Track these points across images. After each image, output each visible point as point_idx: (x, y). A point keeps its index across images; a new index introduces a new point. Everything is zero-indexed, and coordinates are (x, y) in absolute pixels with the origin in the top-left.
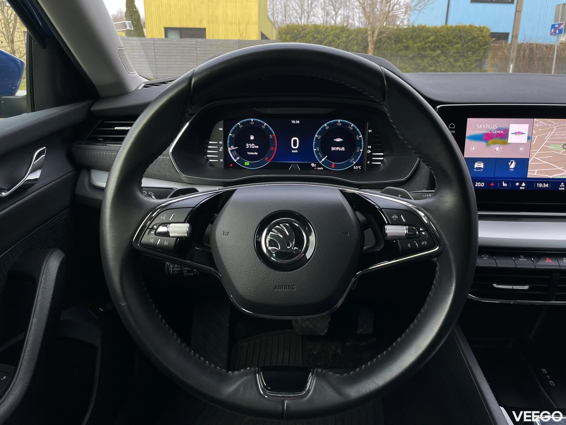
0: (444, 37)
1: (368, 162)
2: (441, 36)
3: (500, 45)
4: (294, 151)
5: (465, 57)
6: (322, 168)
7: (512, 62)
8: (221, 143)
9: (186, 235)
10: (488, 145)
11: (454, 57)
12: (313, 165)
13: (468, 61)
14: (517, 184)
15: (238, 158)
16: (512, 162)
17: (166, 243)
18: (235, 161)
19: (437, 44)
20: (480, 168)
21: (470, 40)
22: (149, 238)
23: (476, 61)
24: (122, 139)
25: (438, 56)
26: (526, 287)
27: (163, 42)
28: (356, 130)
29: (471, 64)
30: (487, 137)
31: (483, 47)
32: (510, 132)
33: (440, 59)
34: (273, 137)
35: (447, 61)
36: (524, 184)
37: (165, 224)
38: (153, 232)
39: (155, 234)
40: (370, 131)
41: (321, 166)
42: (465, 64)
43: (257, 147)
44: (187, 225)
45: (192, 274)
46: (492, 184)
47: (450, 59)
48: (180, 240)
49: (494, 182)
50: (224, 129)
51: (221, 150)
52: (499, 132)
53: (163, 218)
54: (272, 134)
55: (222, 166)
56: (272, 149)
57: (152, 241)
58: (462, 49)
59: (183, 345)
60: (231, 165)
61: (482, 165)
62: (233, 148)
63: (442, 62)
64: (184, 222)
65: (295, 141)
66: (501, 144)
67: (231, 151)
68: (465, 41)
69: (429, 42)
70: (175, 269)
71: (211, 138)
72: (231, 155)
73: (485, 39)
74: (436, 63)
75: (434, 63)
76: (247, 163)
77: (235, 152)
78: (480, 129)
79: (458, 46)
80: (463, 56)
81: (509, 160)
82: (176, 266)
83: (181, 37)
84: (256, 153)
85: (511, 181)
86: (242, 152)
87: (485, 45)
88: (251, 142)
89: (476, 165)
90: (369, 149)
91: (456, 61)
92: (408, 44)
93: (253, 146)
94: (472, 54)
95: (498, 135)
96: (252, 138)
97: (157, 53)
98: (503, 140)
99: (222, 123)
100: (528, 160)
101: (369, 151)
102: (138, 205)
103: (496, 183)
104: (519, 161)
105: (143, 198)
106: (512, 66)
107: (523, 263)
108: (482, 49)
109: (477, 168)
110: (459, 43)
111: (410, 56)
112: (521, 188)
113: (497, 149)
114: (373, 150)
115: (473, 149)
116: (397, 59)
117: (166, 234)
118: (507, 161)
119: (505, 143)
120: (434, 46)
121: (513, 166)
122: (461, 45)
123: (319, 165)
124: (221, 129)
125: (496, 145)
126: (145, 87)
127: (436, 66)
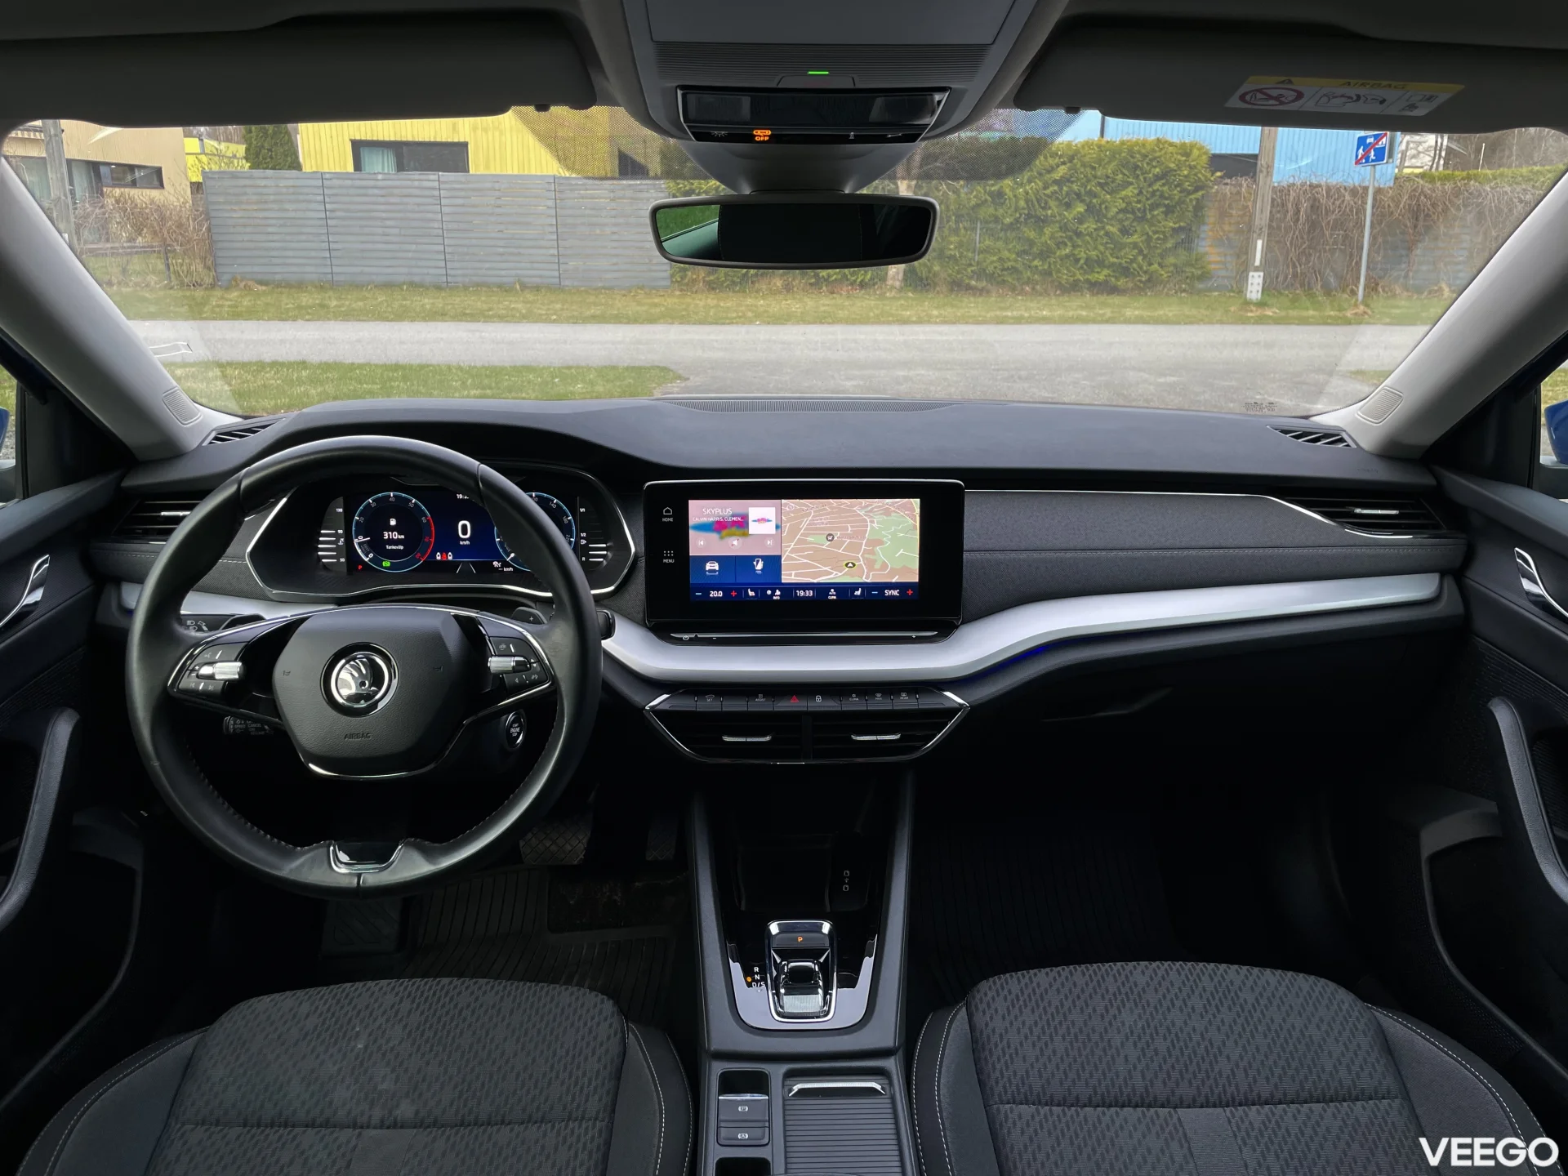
0: (1094, 168)
1: (584, 559)
2: (1084, 165)
3: (1234, 190)
4: (465, 543)
5: (1147, 220)
6: (511, 569)
7: (1259, 235)
8: (340, 531)
9: (237, 677)
10: (722, 538)
11: (1121, 221)
12: (496, 564)
13: (1156, 232)
14: (769, 592)
15: (371, 555)
16: (758, 562)
17: (211, 688)
18: (366, 560)
19: (1075, 187)
20: (714, 571)
21: (1157, 178)
22: (189, 682)
23: (1175, 231)
24: (169, 532)
25: (1081, 220)
26: (768, 738)
27: (349, 182)
28: (561, 508)
29: (1165, 239)
30: (720, 527)
31: (1192, 197)
32: (751, 518)
33: (1082, 228)
34: (428, 520)
35: (1102, 233)
36: (778, 593)
37: (211, 663)
38: (194, 674)
39: (198, 676)
40: (583, 510)
41: (509, 565)
42: (1149, 238)
43: (403, 537)
44: (239, 664)
45: (263, 733)
46: (734, 594)
47: (1108, 227)
48: (230, 685)
49: (736, 590)
50: (344, 510)
51: (340, 543)
52: (735, 519)
53: (207, 656)
54: (426, 516)
55: (345, 569)
56: (426, 540)
57: (193, 685)
58: (1139, 202)
59: (237, 816)
60: (360, 567)
61: (716, 566)
62: (361, 539)
63: (1090, 235)
64: (235, 660)
65: (464, 527)
66: (739, 535)
67: (360, 544)
68: (1145, 179)
69: (1056, 182)
70: (236, 726)
71: (324, 525)
72: (359, 551)
73: (1196, 175)
74: (1075, 238)
75: (1070, 239)
76: (386, 564)
77: (365, 545)
78: (708, 516)
79: (1129, 192)
80: (1143, 219)
81: (753, 558)
82: (238, 721)
83: (401, 167)
84: (401, 547)
85: (760, 589)
86: (377, 545)
87: (1197, 190)
88: (392, 529)
89: (708, 566)
90: (583, 538)
91: (1125, 231)
92: (1002, 187)
93: (395, 535)
94: (1166, 213)
95: (734, 523)
96: (393, 522)
97: (332, 211)
98: (741, 531)
99: (341, 500)
100: (779, 557)
101: (584, 542)
102: (174, 640)
103: (739, 591)
104: (767, 559)
105: (181, 630)
106: (1259, 243)
107: (760, 704)
108: (1191, 200)
109: (710, 571)
110: (1132, 184)
111: (1008, 220)
112: (775, 598)
113: (735, 543)
114: (589, 540)
115: (702, 543)
116: (974, 229)
117: (211, 677)
118: (750, 559)
119: (746, 534)
120: (1067, 194)
121: (759, 566)
122: (1136, 191)
123: (505, 564)
124: (341, 510)
125: (733, 538)
126: (216, 439)
127: (1074, 246)
